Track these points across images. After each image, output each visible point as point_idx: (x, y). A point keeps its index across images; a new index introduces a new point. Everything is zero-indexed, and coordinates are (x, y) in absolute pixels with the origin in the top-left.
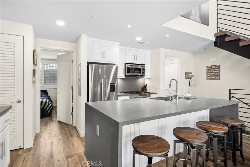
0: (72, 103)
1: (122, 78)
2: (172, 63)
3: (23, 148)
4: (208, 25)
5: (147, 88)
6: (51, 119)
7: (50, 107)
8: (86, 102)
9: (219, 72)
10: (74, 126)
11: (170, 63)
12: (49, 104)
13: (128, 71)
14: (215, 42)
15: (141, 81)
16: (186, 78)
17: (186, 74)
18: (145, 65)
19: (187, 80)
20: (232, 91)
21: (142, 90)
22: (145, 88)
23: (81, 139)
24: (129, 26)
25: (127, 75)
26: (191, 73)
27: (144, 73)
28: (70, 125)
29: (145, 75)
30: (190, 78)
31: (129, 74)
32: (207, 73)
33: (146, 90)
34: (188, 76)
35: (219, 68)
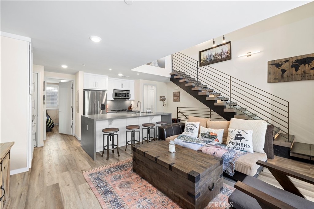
0: (72, 120)
1: (112, 100)
2: (152, 89)
3: (36, 147)
4: (165, 68)
5: (132, 107)
6: (54, 133)
7: (52, 124)
8: (83, 115)
9: (179, 96)
10: (74, 135)
11: (151, 89)
12: (51, 121)
13: (116, 95)
14: (170, 78)
15: (127, 102)
16: (161, 100)
17: (161, 97)
18: (129, 91)
19: (162, 101)
20: (179, 109)
21: (128, 109)
22: (130, 107)
23: (79, 141)
24: (110, 70)
25: (115, 98)
26: (164, 97)
27: (129, 96)
28: (71, 135)
29: (130, 98)
30: (164, 100)
31: (116, 97)
32: (174, 97)
33: (131, 108)
34: (162, 99)
35: (179, 94)
